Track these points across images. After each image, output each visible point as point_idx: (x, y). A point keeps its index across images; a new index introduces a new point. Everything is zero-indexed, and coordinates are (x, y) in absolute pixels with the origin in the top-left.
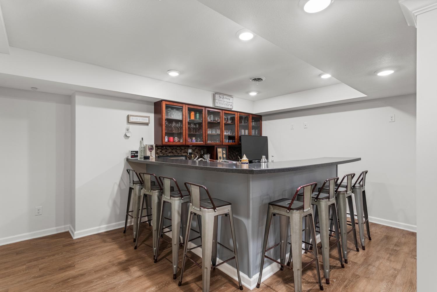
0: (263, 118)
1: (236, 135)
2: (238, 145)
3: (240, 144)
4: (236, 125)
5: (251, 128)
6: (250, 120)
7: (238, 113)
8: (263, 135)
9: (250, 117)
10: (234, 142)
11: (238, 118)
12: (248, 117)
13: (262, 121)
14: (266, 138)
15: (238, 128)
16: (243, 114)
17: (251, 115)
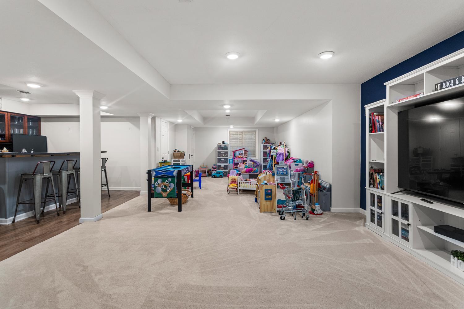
0: (42, 119)
1: (7, 133)
2: (9, 143)
3: (12, 142)
4: (7, 124)
5: (27, 127)
6: (25, 120)
7: (9, 114)
8: (42, 134)
9: (25, 118)
10: (4, 139)
11: (9, 118)
12: (23, 118)
13: (40, 122)
14: (45, 138)
15: (9, 127)
16: (15, 114)
17: (26, 116)
